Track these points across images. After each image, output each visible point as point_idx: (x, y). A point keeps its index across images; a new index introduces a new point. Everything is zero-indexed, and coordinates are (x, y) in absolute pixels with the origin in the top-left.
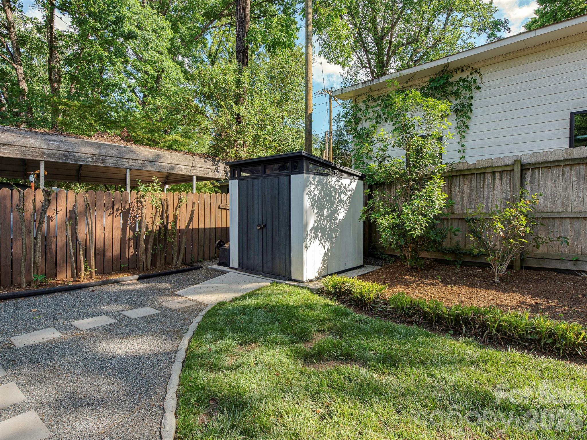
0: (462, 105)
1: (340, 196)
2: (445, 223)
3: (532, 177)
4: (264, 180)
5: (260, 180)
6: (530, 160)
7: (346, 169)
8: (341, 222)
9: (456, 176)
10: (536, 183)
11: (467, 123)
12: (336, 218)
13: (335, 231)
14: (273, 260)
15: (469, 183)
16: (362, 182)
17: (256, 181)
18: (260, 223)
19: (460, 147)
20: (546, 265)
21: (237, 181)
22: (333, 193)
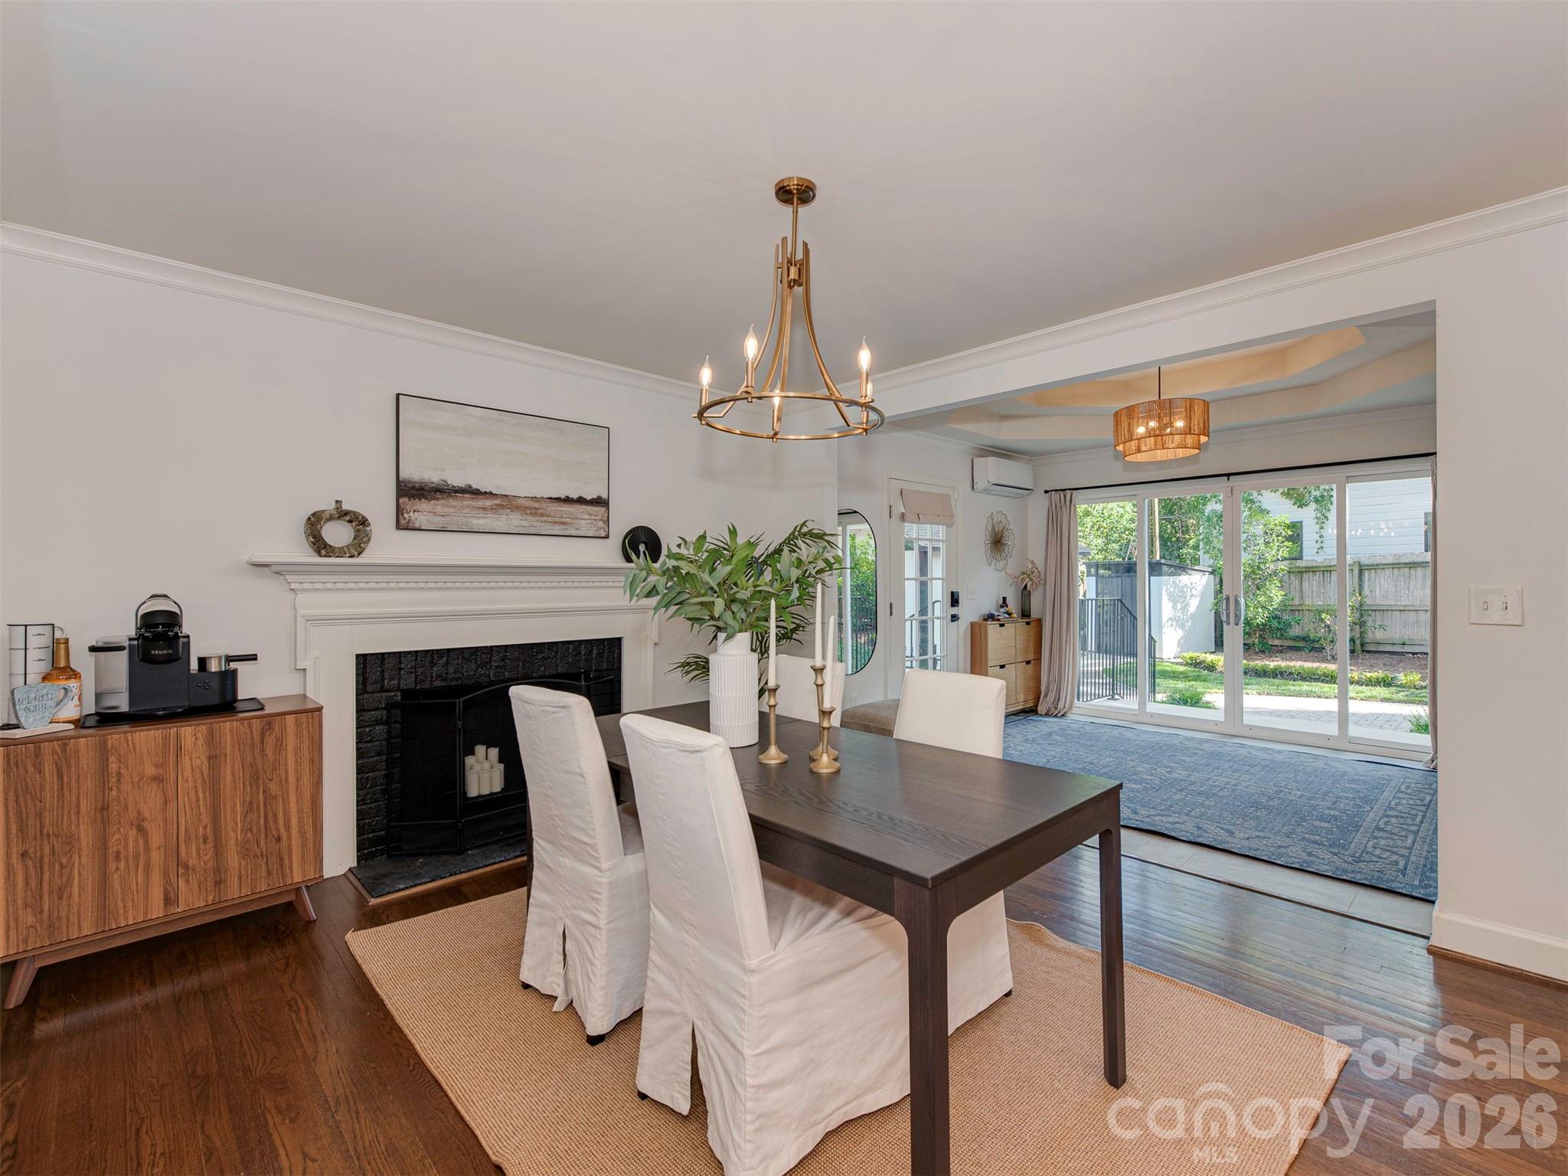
0: (1322, 496)
1: (1191, 591)
2: (1297, 614)
3: (1370, 575)
4: (1124, 579)
5: (1120, 579)
6: (1367, 562)
7: (1196, 567)
8: (1193, 613)
9: (1305, 572)
10: (1373, 581)
11: (1327, 514)
12: (1189, 610)
13: (1187, 621)
15: (1317, 579)
16: (1212, 576)
19: (1318, 539)
20: (1381, 648)
21: (1094, 578)
22: (1185, 590)
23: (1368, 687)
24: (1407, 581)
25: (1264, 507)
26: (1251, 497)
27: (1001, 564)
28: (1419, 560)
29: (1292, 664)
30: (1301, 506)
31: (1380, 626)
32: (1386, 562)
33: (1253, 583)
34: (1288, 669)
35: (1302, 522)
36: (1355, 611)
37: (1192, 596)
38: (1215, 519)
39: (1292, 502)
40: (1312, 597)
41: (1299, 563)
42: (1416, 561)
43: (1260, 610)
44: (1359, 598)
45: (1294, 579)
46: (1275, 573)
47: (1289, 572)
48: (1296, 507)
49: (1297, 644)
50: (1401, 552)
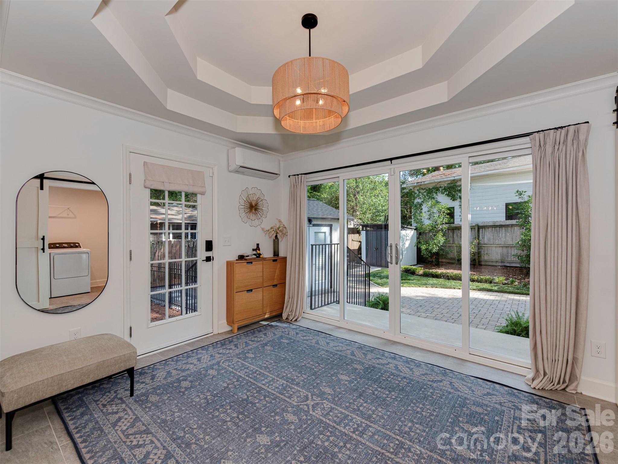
1: (406, 238)
2: (451, 248)
3: (482, 231)
5: (375, 232)
6: (481, 225)
7: (409, 227)
8: (407, 248)
9: (455, 229)
10: (484, 233)
12: (405, 246)
13: (405, 251)
14: (381, 261)
16: (416, 231)
17: (374, 232)
18: (375, 247)
20: (487, 264)
21: (365, 231)
22: (404, 237)
23: (481, 284)
24: (498, 233)
25: (438, 201)
26: (433, 196)
27: (257, 222)
28: (504, 224)
29: (448, 271)
30: (453, 200)
31: (487, 254)
32: (489, 225)
33: (433, 234)
34: (446, 274)
35: (454, 207)
36: (476, 247)
37: (407, 240)
38: (418, 206)
39: (450, 198)
40: (458, 240)
41: (452, 225)
42: (502, 224)
43: (435, 246)
44: (478, 241)
45: (451, 233)
46: (442, 230)
47: (448, 229)
48: (451, 201)
49: (451, 261)
50: (495, 220)
